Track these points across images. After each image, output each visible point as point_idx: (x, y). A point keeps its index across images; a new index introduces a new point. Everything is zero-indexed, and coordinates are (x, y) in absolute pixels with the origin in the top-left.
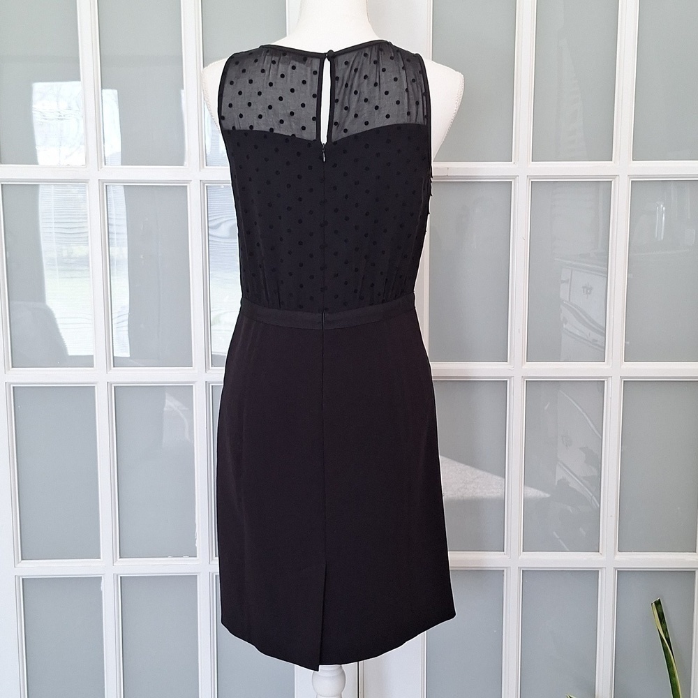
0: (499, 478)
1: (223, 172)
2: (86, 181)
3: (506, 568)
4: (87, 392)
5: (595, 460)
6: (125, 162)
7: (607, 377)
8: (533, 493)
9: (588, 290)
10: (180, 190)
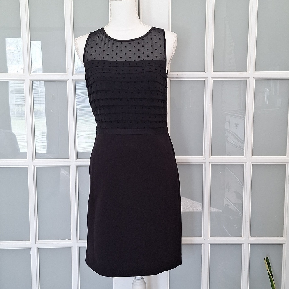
0: (200, 204)
1: (82, 76)
2: (24, 80)
3: (203, 243)
4: (24, 169)
5: (240, 197)
6: (44, 72)
7: (245, 163)
8: (214, 210)
9: (237, 125)
10: (64, 83)
